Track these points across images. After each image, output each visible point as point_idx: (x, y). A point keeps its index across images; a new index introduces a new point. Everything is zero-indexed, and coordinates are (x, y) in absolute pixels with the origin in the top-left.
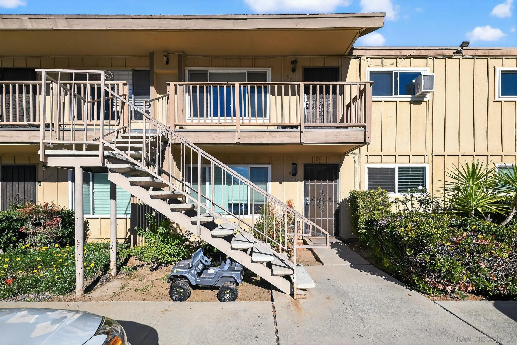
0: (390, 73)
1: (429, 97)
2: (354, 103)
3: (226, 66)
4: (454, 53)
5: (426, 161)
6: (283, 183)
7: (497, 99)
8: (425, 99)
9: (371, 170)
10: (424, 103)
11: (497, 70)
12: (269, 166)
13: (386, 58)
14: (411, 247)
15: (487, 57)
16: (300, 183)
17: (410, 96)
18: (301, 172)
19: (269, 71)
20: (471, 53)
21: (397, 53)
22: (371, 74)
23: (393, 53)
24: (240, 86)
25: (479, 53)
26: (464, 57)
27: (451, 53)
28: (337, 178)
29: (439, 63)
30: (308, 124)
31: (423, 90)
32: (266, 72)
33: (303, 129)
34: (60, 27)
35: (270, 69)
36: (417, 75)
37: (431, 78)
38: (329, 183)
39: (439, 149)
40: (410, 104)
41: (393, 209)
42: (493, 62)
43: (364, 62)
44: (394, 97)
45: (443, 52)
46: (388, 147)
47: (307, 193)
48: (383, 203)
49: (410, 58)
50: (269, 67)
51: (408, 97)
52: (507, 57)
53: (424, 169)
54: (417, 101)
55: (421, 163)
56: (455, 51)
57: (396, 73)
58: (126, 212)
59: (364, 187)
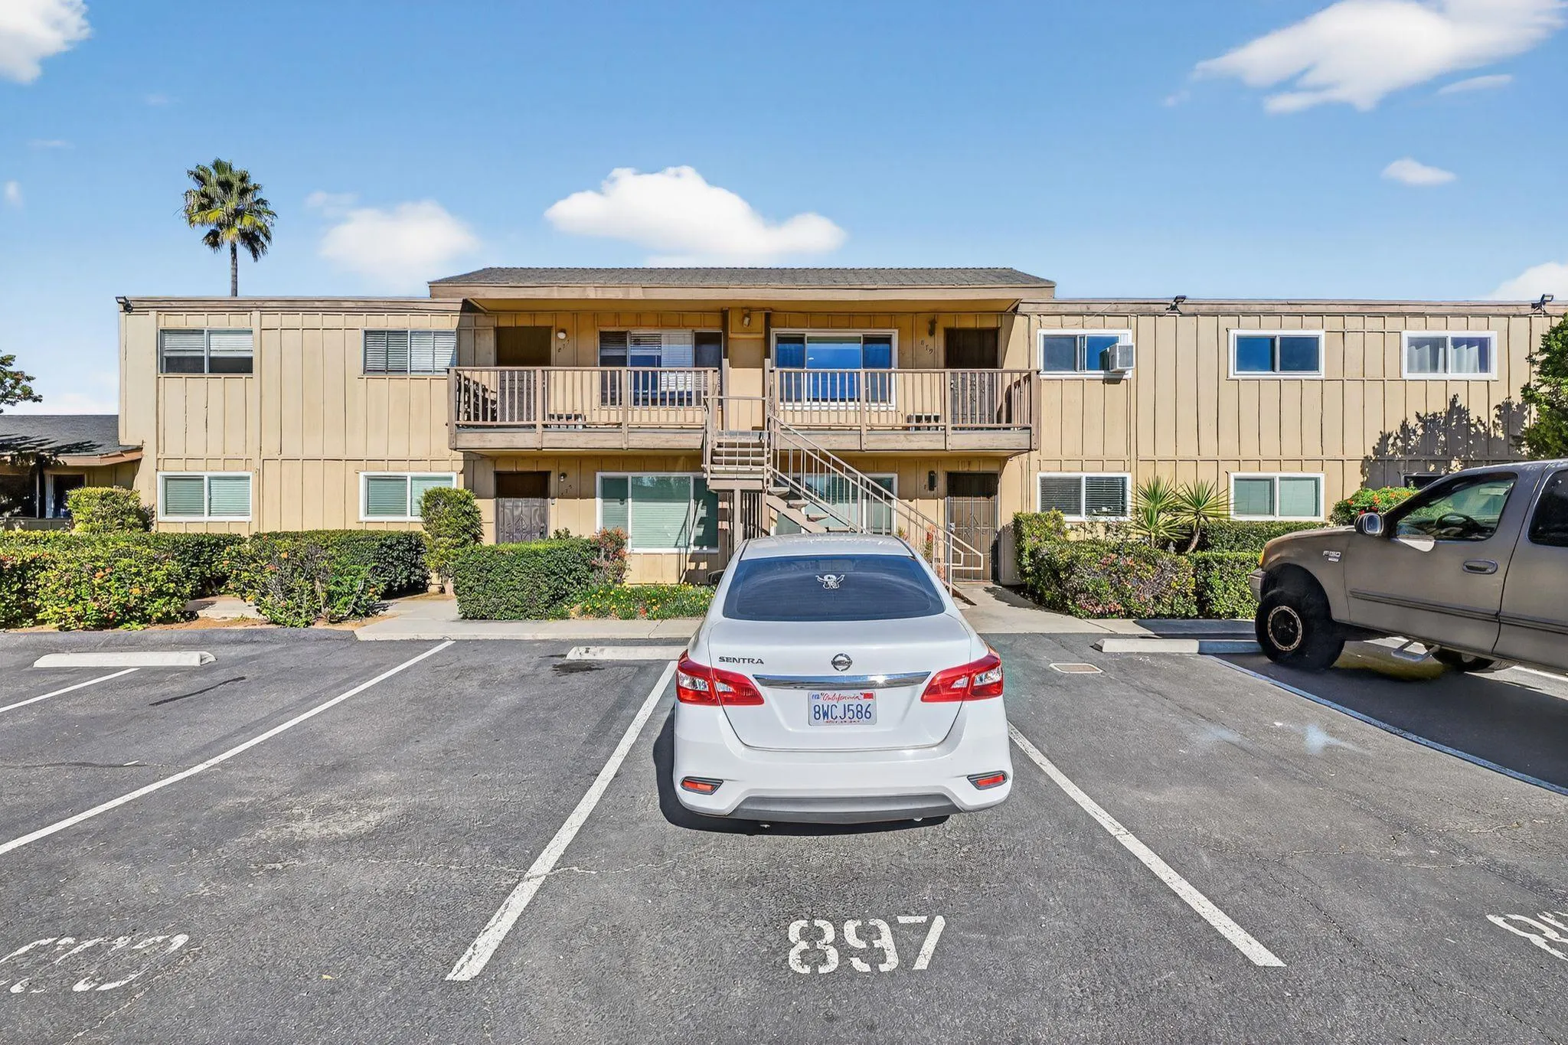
0: (1074, 338)
1: (1129, 374)
2: (1015, 388)
3: (832, 327)
4: (1167, 309)
5: (1127, 468)
6: (915, 500)
7: (1231, 376)
8: (1125, 377)
9: (1045, 482)
10: (1123, 382)
11: (1232, 332)
12: (895, 476)
13: (1066, 315)
14: (1065, 570)
15: (1216, 315)
16: (941, 502)
17: (1103, 372)
18: (941, 483)
19: (895, 335)
20: (1192, 309)
21: (1084, 308)
22: (1045, 338)
23: (1077, 309)
24: (866, 373)
25: (1204, 309)
26: (1182, 315)
27: (1162, 308)
28: (996, 493)
29: (1146, 322)
30: (956, 425)
31: (1118, 368)
32: (891, 335)
33: (949, 431)
34: (632, 297)
35: (897, 331)
36: (1113, 341)
37: (1129, 350)
38: (982, 500)
39: (1145, 451)
40: (1103, 383)
41: (1072, 537)
42: (1224, 321)
43: (1034, 319)
44: (1078, 375)
45: (1150, 307)
46: (1071, 447)
47: (951, 516)
48: (1058, 531)
49: (1104, 316)
50: (895, 328)
51: (1100, 374)
52: (1245, 314)
53: (1124, 479)
54: (1114, 380)
55: (1119, 472)
56: (1169, 306)
57: (1083, 337)
58: (676, 544)
59: (1037, 508)
